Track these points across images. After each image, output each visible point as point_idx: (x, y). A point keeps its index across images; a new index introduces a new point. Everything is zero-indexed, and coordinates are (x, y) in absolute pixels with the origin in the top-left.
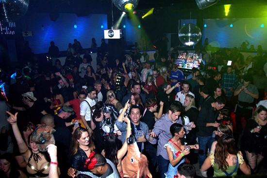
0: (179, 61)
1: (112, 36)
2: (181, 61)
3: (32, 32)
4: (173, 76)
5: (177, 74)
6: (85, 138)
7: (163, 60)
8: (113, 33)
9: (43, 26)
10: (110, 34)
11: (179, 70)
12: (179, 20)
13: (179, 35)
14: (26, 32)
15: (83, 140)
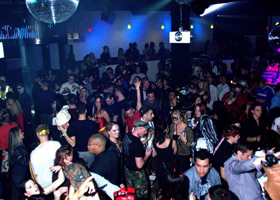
0: (268, 74)
1: (180, 39)
2: (271, 75)
3: (79, 34)
4: (260, 94)
5: (266, 92)
6: (115, 131)
7: (243, 72)
8: (181, 36)
9: (90, 27)
10: (177, 37)
11: (269, 87)
12: (269, 18)
13: (270, 38)
14: (72, 34)
15: (113, 132)
